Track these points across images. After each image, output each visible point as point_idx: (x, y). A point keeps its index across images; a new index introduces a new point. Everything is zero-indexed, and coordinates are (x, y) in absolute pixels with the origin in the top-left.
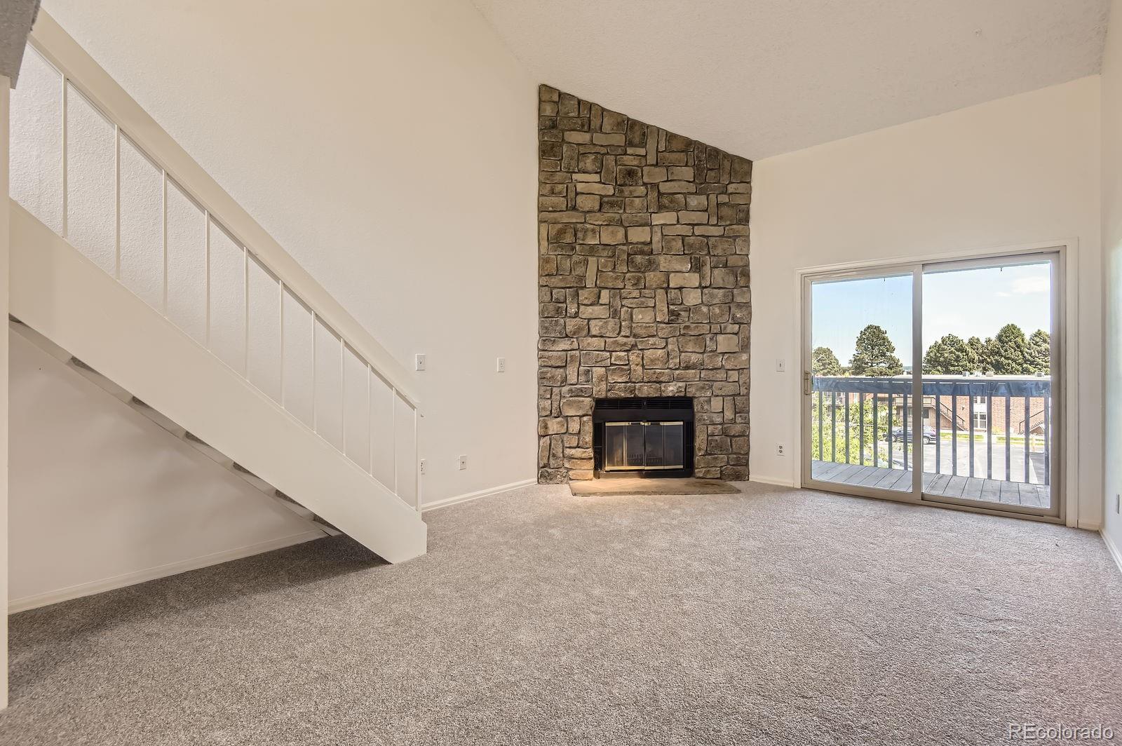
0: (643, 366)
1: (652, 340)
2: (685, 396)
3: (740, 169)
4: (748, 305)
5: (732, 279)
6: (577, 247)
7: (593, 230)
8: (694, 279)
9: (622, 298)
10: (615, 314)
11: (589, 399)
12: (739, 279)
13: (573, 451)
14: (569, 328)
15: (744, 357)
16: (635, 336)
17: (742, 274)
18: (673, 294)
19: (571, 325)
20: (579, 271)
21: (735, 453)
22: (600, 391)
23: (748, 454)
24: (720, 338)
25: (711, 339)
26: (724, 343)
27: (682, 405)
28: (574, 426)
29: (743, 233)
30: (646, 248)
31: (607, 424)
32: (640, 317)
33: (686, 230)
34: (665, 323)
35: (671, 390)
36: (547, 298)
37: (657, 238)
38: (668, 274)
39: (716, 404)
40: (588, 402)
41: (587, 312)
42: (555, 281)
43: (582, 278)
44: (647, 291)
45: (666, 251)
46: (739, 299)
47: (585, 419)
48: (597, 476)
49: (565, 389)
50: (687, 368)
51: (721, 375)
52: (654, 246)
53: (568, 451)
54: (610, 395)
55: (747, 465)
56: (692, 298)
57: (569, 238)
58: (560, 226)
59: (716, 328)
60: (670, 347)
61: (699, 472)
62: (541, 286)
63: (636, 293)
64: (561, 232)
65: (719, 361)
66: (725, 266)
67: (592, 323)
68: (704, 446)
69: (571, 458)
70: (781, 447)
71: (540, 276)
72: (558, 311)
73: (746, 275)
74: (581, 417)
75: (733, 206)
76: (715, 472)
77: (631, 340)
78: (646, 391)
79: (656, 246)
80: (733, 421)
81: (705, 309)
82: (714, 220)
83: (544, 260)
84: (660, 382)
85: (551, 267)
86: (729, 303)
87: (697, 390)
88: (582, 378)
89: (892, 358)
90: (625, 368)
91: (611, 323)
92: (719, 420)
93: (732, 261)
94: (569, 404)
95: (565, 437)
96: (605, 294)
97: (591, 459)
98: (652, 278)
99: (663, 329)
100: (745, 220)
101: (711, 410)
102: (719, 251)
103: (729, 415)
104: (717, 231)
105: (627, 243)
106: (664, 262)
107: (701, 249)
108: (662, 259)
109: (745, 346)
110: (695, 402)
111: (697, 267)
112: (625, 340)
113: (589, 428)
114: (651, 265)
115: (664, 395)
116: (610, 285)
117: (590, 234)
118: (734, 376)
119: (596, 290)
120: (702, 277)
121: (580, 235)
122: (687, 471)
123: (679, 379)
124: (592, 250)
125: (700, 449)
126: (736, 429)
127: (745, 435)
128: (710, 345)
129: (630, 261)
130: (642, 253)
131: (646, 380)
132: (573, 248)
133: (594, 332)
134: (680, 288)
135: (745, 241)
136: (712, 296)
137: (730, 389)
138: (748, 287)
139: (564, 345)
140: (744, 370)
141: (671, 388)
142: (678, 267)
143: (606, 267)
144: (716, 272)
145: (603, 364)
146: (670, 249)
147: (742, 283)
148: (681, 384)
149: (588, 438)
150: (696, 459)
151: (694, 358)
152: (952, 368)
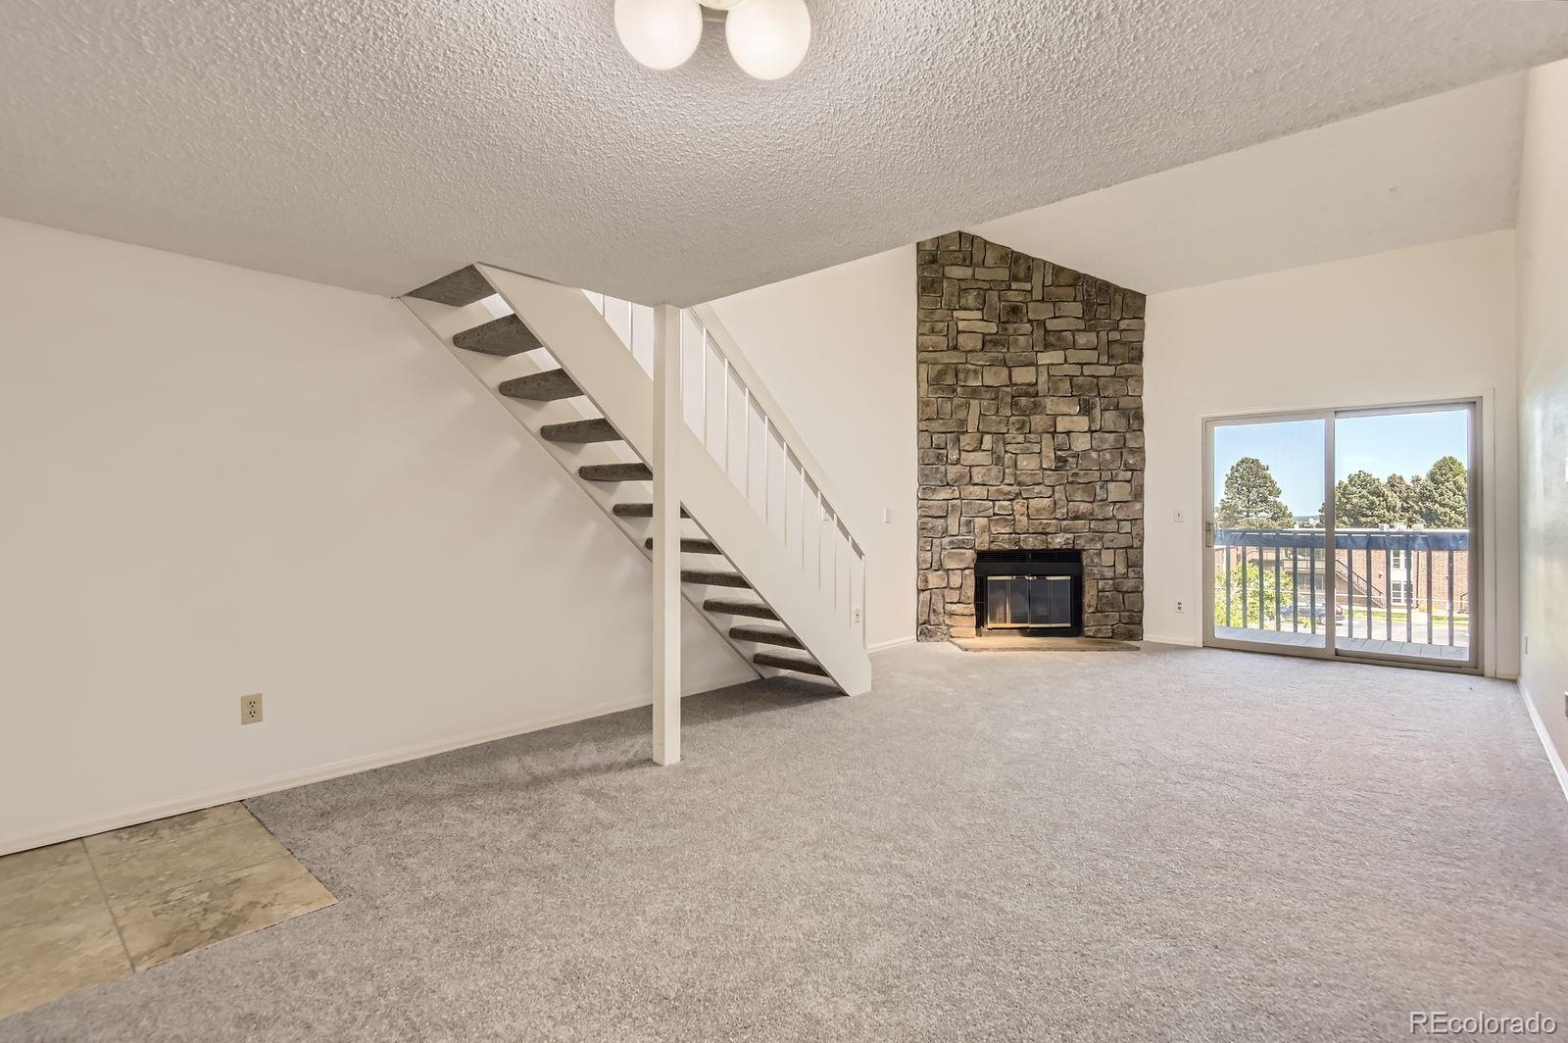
0: (1028, 516)
1: (1037, 489)
2: (1073, 549)
3: (1133, 304)
4: (1141, 450)
5: (1124, 422)
6: (959, 389)
7: (975, 371)
8: (1083, 423)
9: (1005, 444)
10: (998, 460)
11: (971, 551)
12: (1131, 422)
13: (954, 607)
14: (950, 476)
15: (1138, 506)
16: (1019, 484)
17: (1134, 417)
18: (1060, 438)
19: (953, 472)
20: (961, 415)
21: (1129, 611)
22: (983, 543)
23: (1142, 611)
24: (1111, 486)
25: (1101, 487)
26: (1116, 491)
27: (1070, 558)
28: (955, 580)
29: (1136, 373)
30: (1031, 390)
31: (989, 578)
32: (1025, 463)
33: (1075, 370)
34: (1051, 470)
35: (1058, 541)
36: (927, 444)
37: (1043, 378)
38: (1055, 416)
39: (1107, 557)
40: (970, 554)
41: (969, 458)
42: (935, 426)
43: (963, 422)
44: (1032, 436)
45: (1053, 392)
46: (1131, 444)
47: (967, 572)
48: (979, 634)
49: (946, 540)
50: (1076, 518)
51: (1112, 526)
52: (1039, 388)
53: (949, 607)
54: (994, 547)
55: (1140, 623)
56: (1081, 443)
57: (950, 380)
58: (940, 367)
59: (1106, 475)
60: (1057, 495)
61: (1089, 631)
62: (920, 431)
63: (1020, 438)
64: (942, 374)
65: (1110, 511)
66: (1117, 408)
67: (975, 470)
68: (1094, 602)
69: (952, 614)
70: (1179, 604)
71: (920, 420)
72: (939, 457)
73: (1139, 417)
74: (963, 570)
75: (1125, 344)
76: (1107, 631)
77: (1016, 489)
78: (1031, 543)
79: (1042, 387)
80: (1126, 576)
81: (1094, 455)
82: (1104, 359)
83: (923, 404)
84: (1047, 534)
85: (931, 411)
86: (1121, 448)
87: (1086, 542)
88: (963, 529)
89: (1277, 505)
90: (1009, 519)
91: (995, 470)
92: (1109, 574)
93: (1124, 402)
94: (950, 556)
95: (946, 592)
96: (987, 439)
97: (972, 615)
98: (1038, 421)
99: (1049, 476)
100: (1138, 358)
101: (1102, 563)
102: (1110, 392)
103: (1121, 569)
104: (1109, 371)
105: (1011, 385)
106: (1051, 405)
107: (1090, 390)
108: (1048, 402)
109: (1138, 495)
110: (1084, 555)
111: (1086, 410)
112: (1009, 488)
113: (971, 582)
114: (1037, 408)
115: (1051, 547)
116: (993, 430)
117: (971, 375)
118: (1126, 527)
119: (978, 435)
120: (1092, 420)
121: (961, 376)
122: (1076, 629)
123: (1066, 531)
124: (975, 393)
125: (1089, 606)
126: (1129, 584)
127: (1138, 591)
128: (1100, 494)
129: (1014, 405)
130: (1027, 395)
131: (1031, 531)
132: (954, 391)
133: (976, 480)
134: (1068, 433)
135: (1138, 381)
136: (1102, 440)
137: (1123, 541)
138: (1141, 431)
139: (945, 494)
140: (1137, 521)
141: (1058, 540)
142: (1066, 410)
143: (988, 410)
144: (1107, 414)
145: (986, 514)
146: (1057, 390)
147: (1135, 426)
148: (1071, 536)
149: (971, 593)
150: (1085, 617)
151: (1083, 507)
152: (1363, 519)
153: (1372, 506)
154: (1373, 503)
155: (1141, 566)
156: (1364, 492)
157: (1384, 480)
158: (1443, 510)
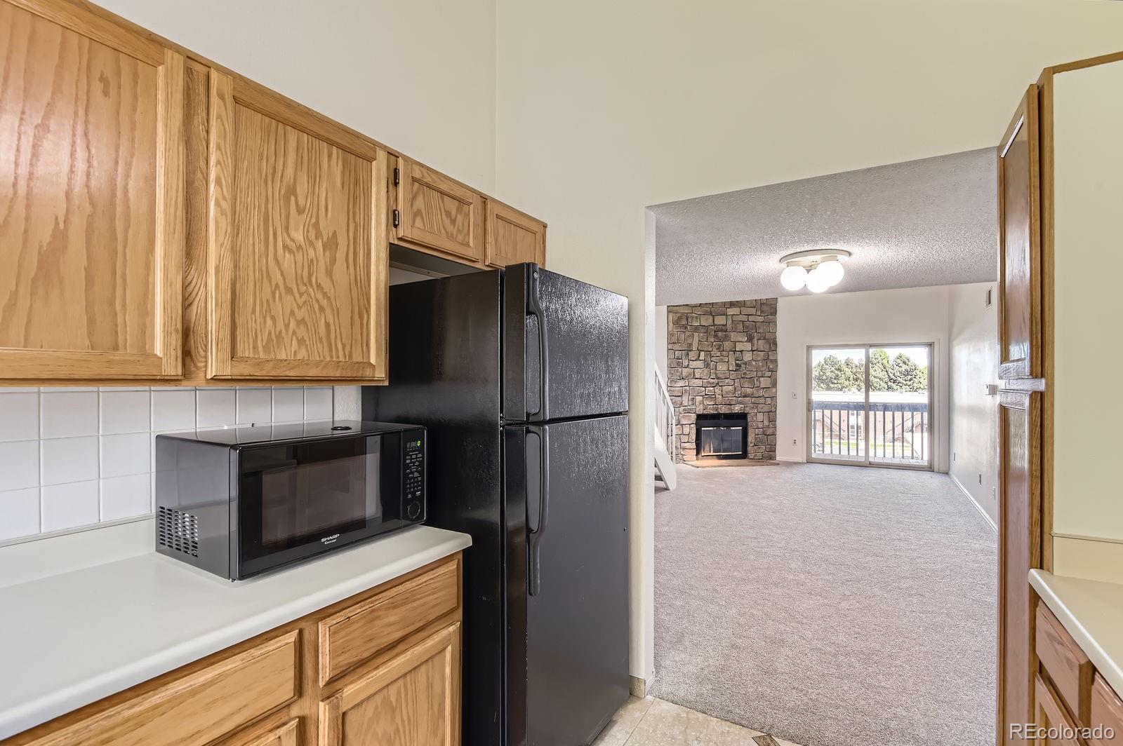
0: (722, 395)
1: (727, 381)
2: (744, 413)
4: (776, 361)
5: (768, 346)
6: (689, 327)
7: (697, 318)
8: (748, 346)
9: (711, 357)
10: (707, 366)
11: (694, 414)
12: (771, 346)
13: (686, 445)
14: (684, 374)
15: (774, 390)
16: (718, 378)
17: (773, 343)
18: (738, 354)
19: (685, 371)
20: (689, 341)
21: (770, 445)
22: (700, 410)
23: (775, 445)
24: (762, 379)
25: (757, 380)
26: (764, 382)
27: (741, 418)
28: (686, 430)
29: (774, 320)
30: (724, 328)
31: (703, 429)
32: (721, 367)
33: (744, 318)
34: (733, 371)
35: (737, 409)
36: (672, 356)
37: (729, 322)
38: (735, 342)
39: (760, 417)
40: (693, 416)
41: (693, 364)
42: (677, 347)
43: (690, 345)
44: (724, 353)
45: (735, 330)
46: (771, 358)
47: (691, 426)
48: (697, 459)
49: (682, 408)
50: (745, 396)
51: (762, 401)
52: (728, 326)
53: (683, 445)
54: (705, 412)
55: (775, 451)
56: (748, 357)
57: (684, 322)
58: (679, 315)
59: (760, 374)
60: (736, 384)
61: (751, 455)
62: (669, 349)
63: (718, 354)
64: (680, 318)
65: (761, 393)
66: (764, 339)
67: (696, 371)
68: (753, 441)
69: (684, 449)
71: (668, 344)
72: (678, 364)
73: (775, 344)
74: (690, 424)
75: (769, 305)
76: (759, 455)
77: (716, 381)
78: (724, 410)
79: (729, 326)
80: (768, 427)
81: (754, 363)
82: (759, 313)
83: (670, 334)
84: (731, 405)
85: (674, 339)
86: (767, 359)
87: (750, 409)
88: (690, 403)
90: (712, 397)
91: (706, 371)
92: (760, 426)
93: (768, 336)
94: (684, 417)
95: (682, 436)
96: (702, 353)
97: (694, 449)
98: (727, 345)
99: (732, 374)
100: (775, 313)
101: (757, 421)
102: (761, 331)
103: (766, 423)
104: (760, 319)
105: (714, 325)
106: (733, 336)
107: (752, 329)
108: (732, 334)
109: (774, 384)
110: (749, 416)
111: (750, 340)
112: (713, 381)
113: (694, 431)
114: (726, 338)
115: (733, 412)
116: (705, 349)
117: (695, 319)
118: (769, 401)
119: (698, 352)
120: (753, 345)
121: (690, 320)
122: (744, 455)
123: (740, 403)
124: (696, 329)
125: (751, 443)
126: (770, 431)
127: (774, 434)
128: (757, 384)
129: (716, 336)
130: (722, 331)
131: (723, 403)
132: (686, 328)
133: (697, 376)
134: (741, 351)
136: (757, 355)
137: (766, 408)
138: (776, 350)
139: (681, 383)
140: (774, 398)
141: (737, 408)
142: (741, 339)
143: (703, 338)
144: (760, 341)
145: (701, 394)
146: (736, 329)
147: (773, 348)
148: (742, 406)
149: (694, 437)
150: (749, 448)
151: (749, 391)
152: (832, 386)
153: (837, 377)
154: (837, 376)
155: (776, 421)
156: (833, 369)
157: (843, 362)
158: (876, 380)
